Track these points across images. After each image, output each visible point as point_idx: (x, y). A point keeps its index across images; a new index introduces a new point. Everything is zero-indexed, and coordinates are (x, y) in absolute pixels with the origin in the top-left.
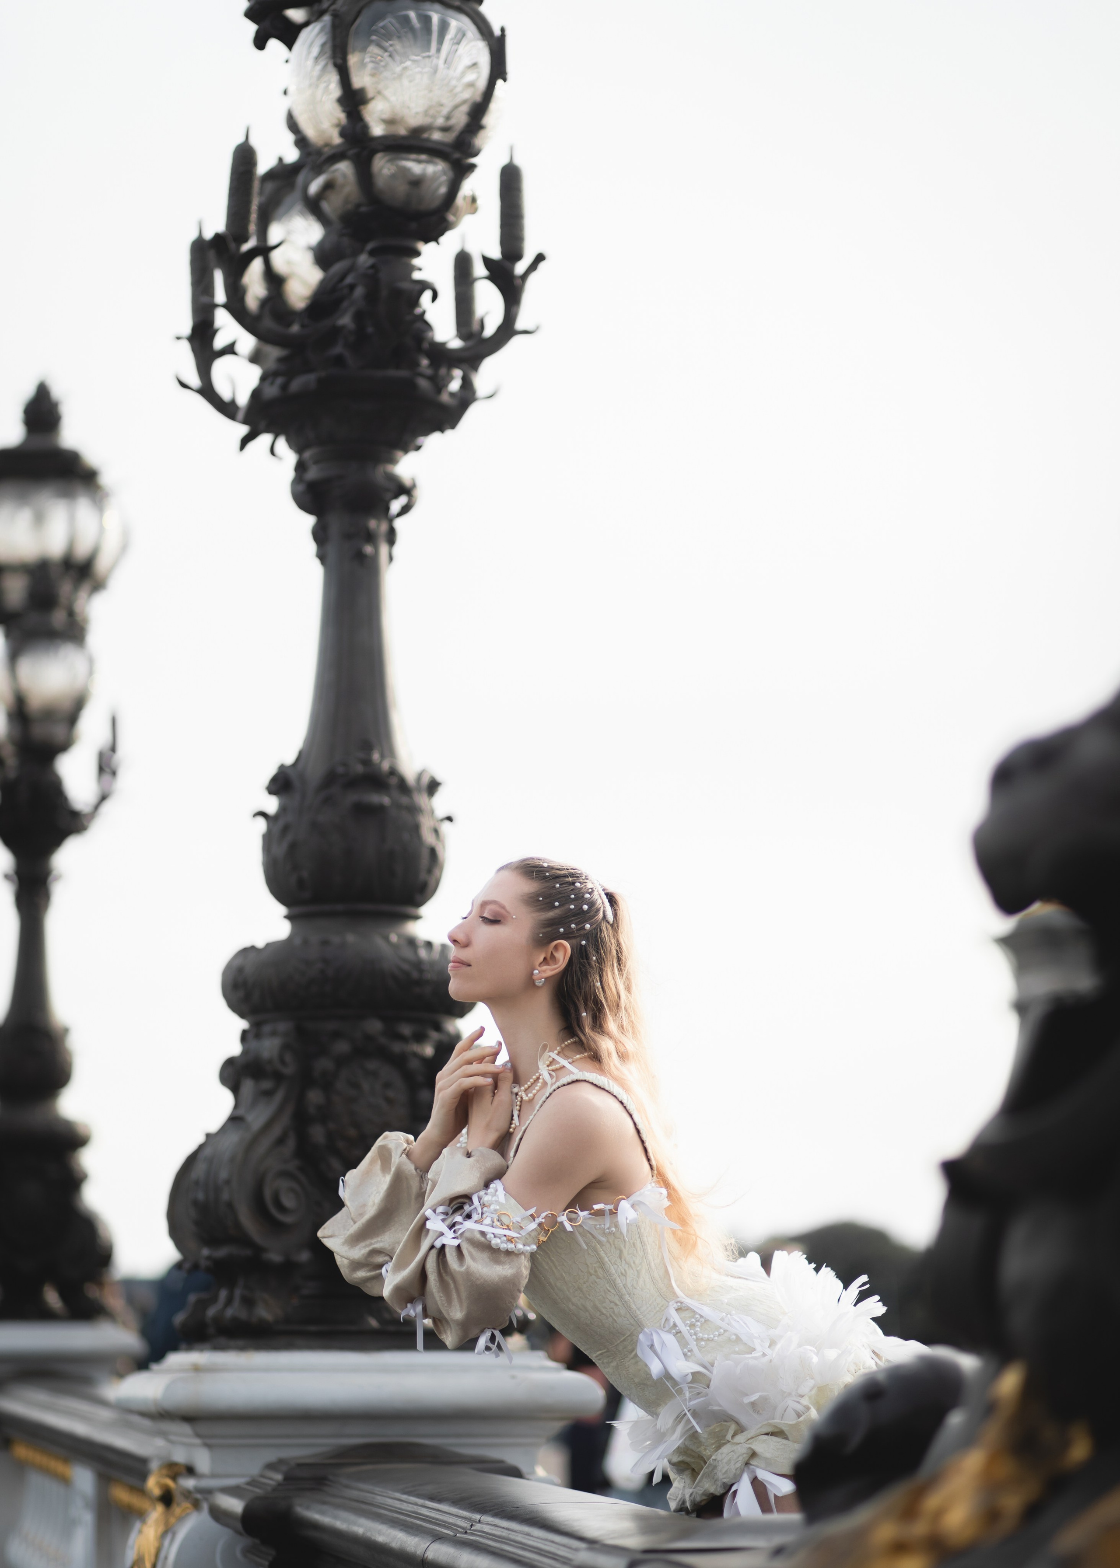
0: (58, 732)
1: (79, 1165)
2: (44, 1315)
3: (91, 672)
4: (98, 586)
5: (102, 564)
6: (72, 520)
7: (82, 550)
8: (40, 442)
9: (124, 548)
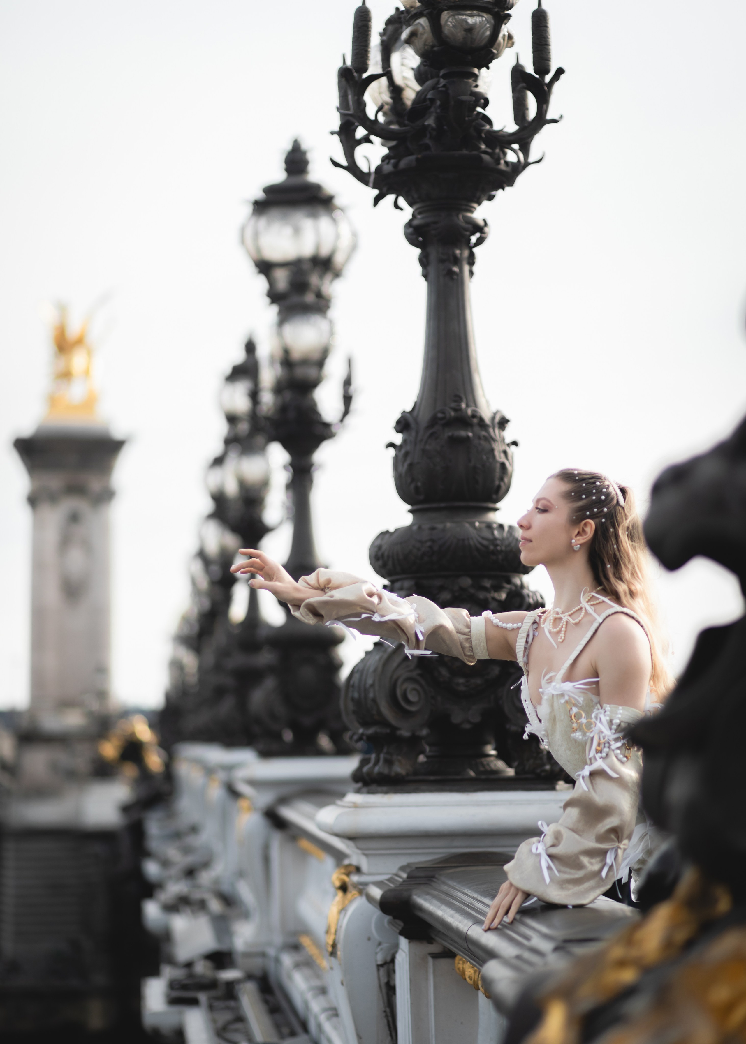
0: (312, 372)
1: (338, 655)
2: (319, 753)
3: (332, 333)
4: (337, 275)
5: (339, 259)
6: (317, 232)
7: (324, 252)
8: (296, 180)
9: (354, 248)
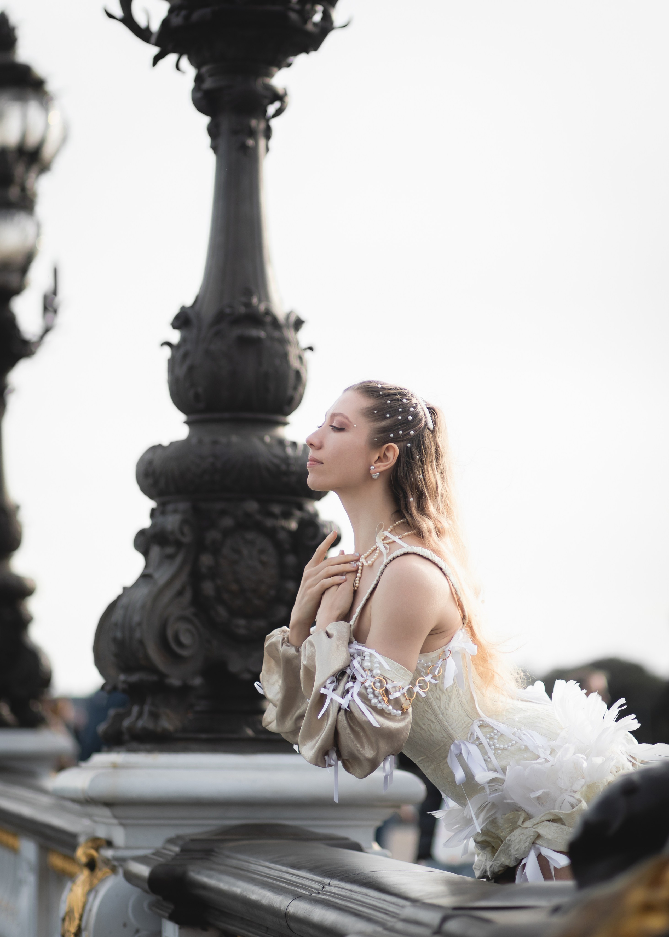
0: (13, 279)
1: (27, 610)
3: (38, 235)
4: (44, 168)
5: (48, 151)
6: (24, 117)
7: (33, 140)
9: (64, 139)
